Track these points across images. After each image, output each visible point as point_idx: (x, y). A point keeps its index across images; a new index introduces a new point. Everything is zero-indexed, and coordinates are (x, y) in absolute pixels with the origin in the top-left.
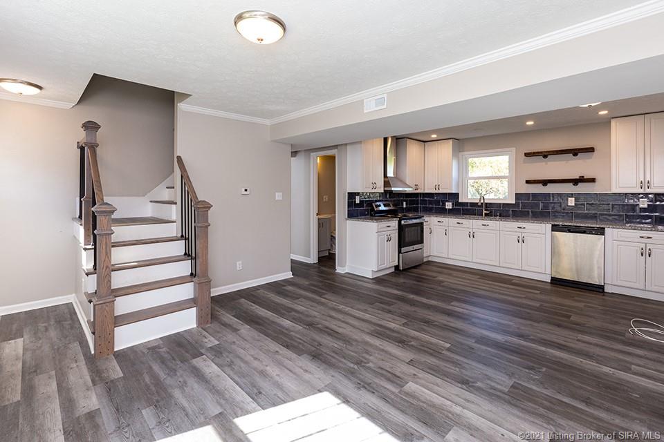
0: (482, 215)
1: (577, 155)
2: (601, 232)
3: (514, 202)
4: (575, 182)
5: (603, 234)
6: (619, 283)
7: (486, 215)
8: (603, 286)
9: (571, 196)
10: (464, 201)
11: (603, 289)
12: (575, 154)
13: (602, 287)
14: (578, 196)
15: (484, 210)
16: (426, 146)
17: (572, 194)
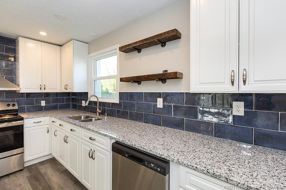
1: (165, 45)
3: (118, 102)
7: (100, 114)
12: (163, 44)
14: (166, 96)
15: (98, 109)
16: (62, 49)
17: (160, 94)
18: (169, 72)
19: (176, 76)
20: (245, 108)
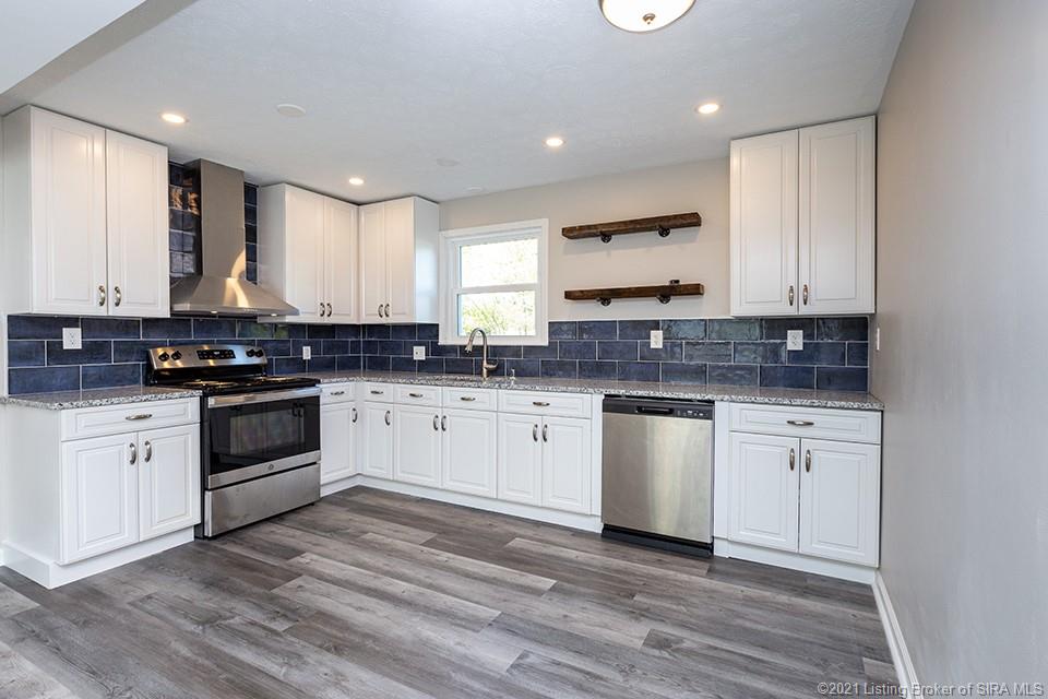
0: (481, 374)
1: (667, 234)
2: (705, 410)
3: (546, 343)
4: (666, 293)
5: (709, 415)
6: (745, 536)
7: (491, 373)
8: (712, 544)
9: (655, 325)
10: (450, 342)
11: (712, 551)
12: (664, 232)
13: (709, 547)
14: (668, 327)
15: (485, 362)
16: (362, 214)
17: (657, 322)
18: (681, 283)
19: (695, 290)
20: (804, 338)
